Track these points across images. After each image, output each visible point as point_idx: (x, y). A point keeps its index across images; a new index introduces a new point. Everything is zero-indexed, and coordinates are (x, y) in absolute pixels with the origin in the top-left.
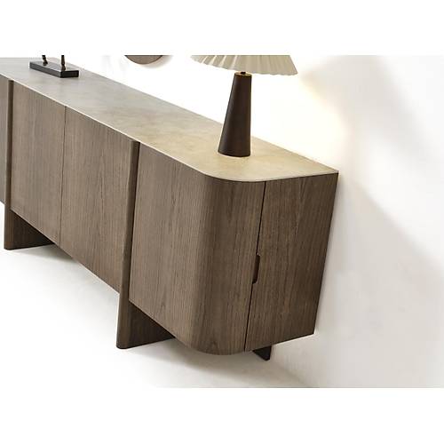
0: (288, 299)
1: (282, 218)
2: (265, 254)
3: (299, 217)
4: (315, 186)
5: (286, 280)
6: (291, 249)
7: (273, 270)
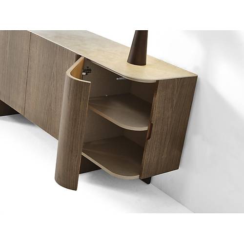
0: (166, 149)
1: (166, 101)
2: (156, 122)
3: (175, 102)
4: (185, 83)
5: (166, 138)
6: (170, 120)
7: (159, 132)
